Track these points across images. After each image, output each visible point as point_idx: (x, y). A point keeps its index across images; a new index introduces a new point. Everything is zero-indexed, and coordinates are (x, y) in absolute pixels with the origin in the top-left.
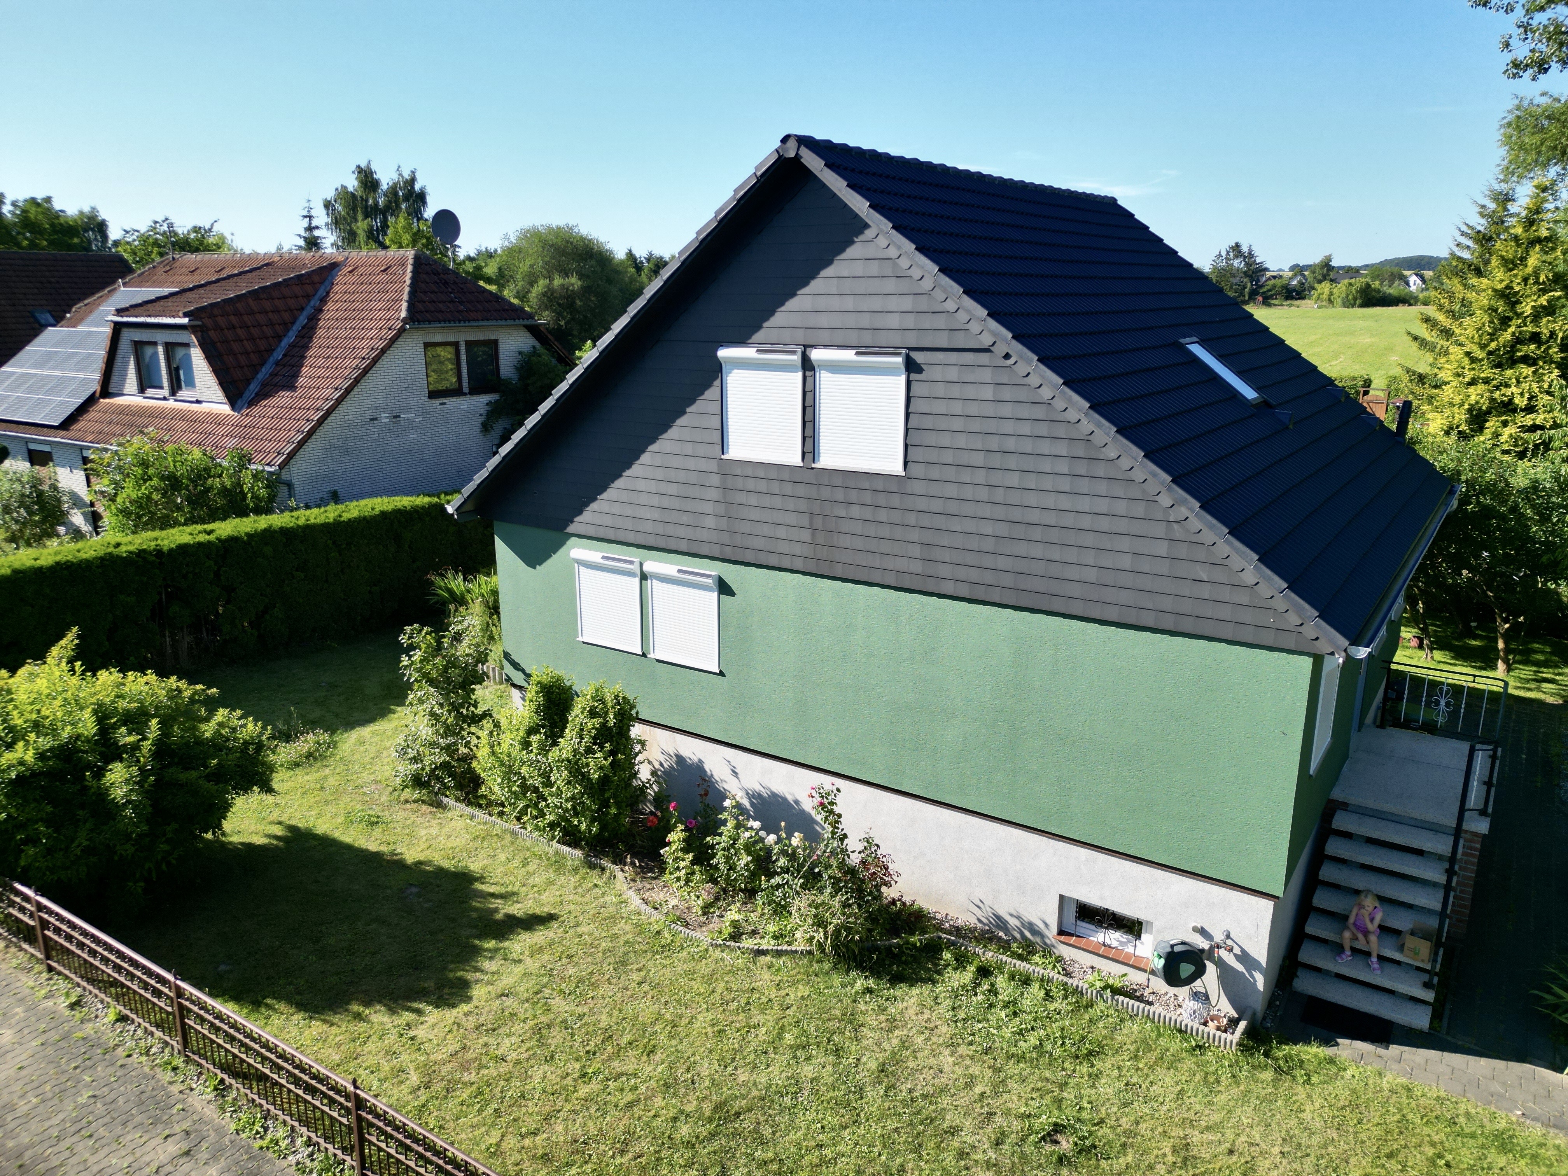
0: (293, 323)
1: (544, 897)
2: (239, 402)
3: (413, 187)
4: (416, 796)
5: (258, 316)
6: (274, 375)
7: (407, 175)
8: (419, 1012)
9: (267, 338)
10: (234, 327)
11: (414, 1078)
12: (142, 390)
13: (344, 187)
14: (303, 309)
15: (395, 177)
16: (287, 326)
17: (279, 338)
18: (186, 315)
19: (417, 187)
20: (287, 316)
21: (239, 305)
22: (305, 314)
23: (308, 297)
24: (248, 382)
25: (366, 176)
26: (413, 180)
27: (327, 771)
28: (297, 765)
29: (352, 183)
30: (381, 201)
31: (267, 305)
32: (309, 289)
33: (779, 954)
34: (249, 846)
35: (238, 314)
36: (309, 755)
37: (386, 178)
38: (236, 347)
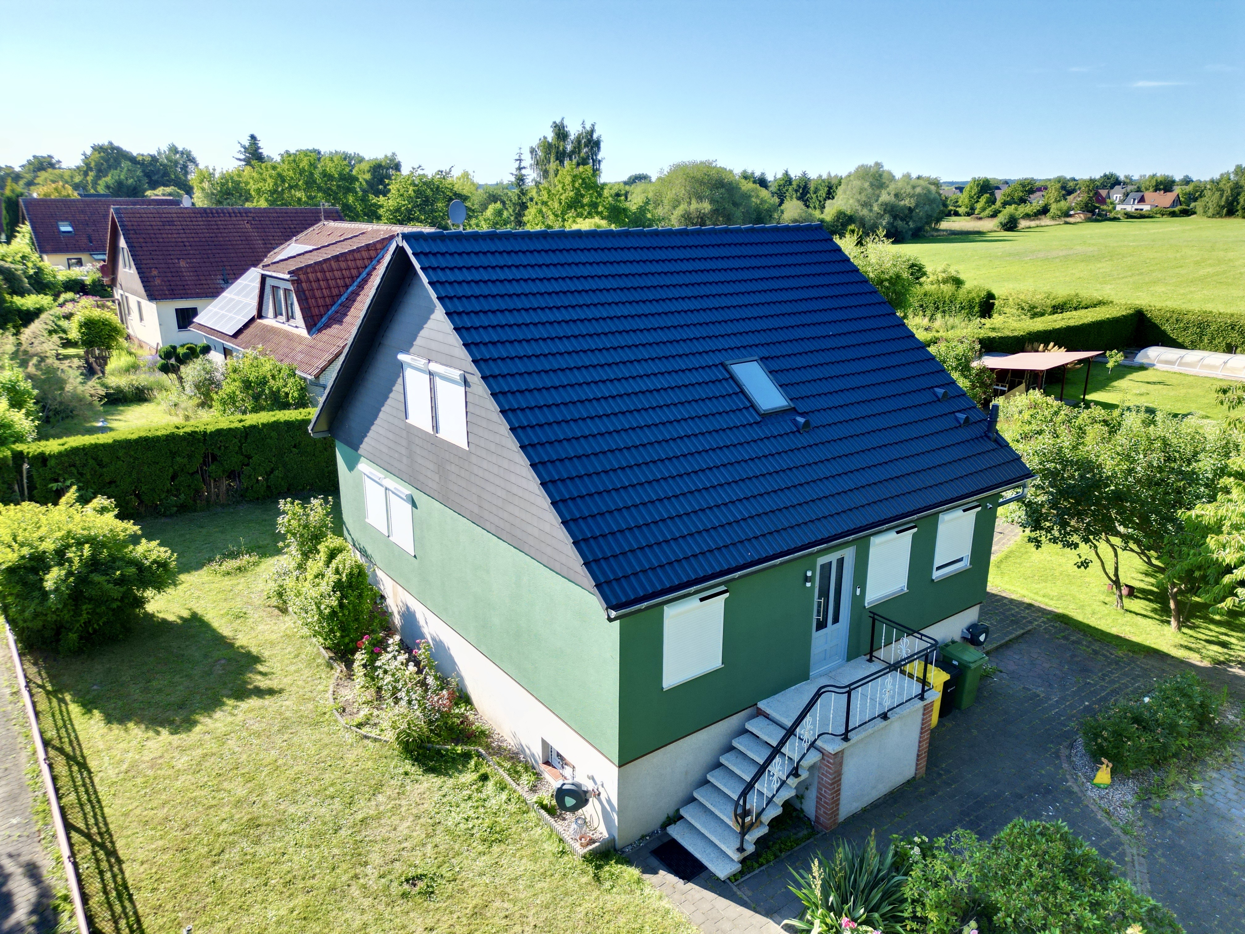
0: (358, 277)
1: (285, 680)
2: (314, 330)
3: (592, 136)
4: (276, 604)
5: (335, 272)
6: (337, 312)
7: (588, 127)
8: (158, 733)
9: (338, 287)
10: (319, 280)
11: (125, 767)
12: (276, 316)
13: (545, 138)
14: (366, 267)
15: (580, 129)
16: (353, 279)
17: (347, 287)
18: (289, 273)
19: (595, 136)
20: (354, 272)
21: (324, 266)
22: (367, 270)
23: (371, 259)
24: (322, 316)
25: (559, 130)
26: (592, 131)
27: (243, 580)
28: (228, 574)
29: (550, 136)
30: (569, 148)
31: (343, 265)
32: (372, 253)
33: (375, 740)
34: (164, 621)
35: (323, 271)
36: (239, 569)
37: (574, 130)
38: (318, 294)
